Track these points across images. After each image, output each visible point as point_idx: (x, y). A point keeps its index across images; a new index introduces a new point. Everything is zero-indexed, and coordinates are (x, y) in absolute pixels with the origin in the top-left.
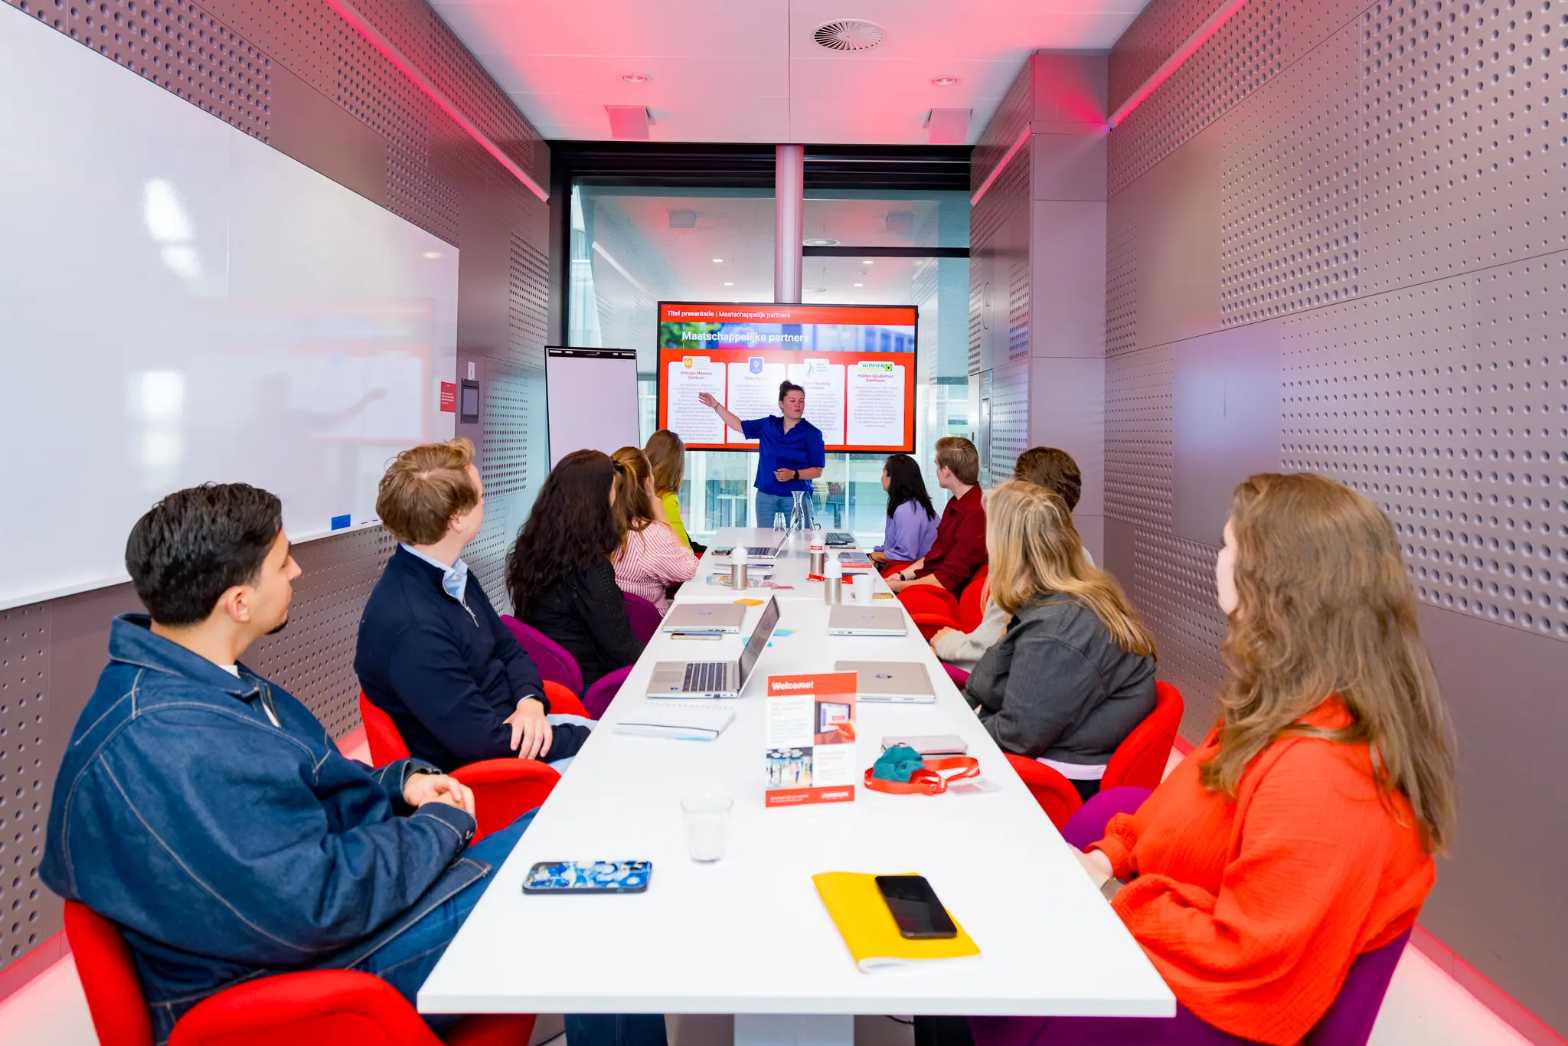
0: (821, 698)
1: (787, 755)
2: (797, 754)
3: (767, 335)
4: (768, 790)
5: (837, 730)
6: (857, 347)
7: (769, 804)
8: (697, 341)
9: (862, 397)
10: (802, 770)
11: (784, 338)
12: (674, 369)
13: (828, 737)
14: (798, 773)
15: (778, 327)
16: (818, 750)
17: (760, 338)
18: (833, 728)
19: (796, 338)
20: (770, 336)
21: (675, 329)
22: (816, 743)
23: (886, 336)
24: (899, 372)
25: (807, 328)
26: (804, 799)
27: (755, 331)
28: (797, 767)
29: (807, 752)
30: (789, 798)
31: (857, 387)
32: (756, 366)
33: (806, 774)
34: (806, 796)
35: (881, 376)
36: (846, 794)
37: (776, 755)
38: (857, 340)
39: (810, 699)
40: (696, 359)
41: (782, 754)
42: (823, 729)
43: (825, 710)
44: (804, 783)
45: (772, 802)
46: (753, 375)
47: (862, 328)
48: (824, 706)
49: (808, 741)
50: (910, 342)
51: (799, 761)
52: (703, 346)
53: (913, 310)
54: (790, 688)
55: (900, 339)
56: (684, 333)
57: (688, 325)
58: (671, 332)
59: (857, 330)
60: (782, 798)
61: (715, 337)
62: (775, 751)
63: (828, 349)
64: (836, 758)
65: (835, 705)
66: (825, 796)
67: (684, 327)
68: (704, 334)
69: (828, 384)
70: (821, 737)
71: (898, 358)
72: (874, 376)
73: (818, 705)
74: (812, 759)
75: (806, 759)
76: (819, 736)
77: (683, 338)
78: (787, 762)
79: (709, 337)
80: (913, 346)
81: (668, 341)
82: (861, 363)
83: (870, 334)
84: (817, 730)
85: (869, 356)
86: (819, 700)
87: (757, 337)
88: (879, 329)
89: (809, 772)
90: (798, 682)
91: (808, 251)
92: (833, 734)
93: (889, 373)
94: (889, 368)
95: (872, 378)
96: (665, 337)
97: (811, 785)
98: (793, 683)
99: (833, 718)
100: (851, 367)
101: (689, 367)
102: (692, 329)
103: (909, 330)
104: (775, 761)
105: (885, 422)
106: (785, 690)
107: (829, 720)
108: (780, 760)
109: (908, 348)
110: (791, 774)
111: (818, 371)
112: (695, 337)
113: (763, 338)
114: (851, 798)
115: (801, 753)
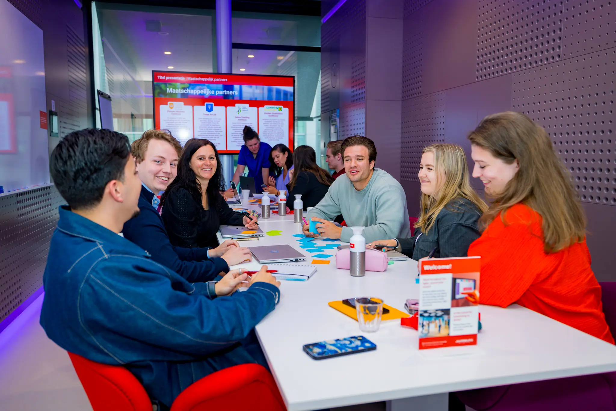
0: (457, 275)
1: (433, 314)
2: (439, 313)
3: (215, 91)
4: (421, 338)
5: (466, 298)
6: (263, 97)
7: (421, 347)
8: (176, 93)
9: (266, 125)
10: (443, 325)
11: (224, 92)
12: (163, 109)
13: (461, 302)
14: (440, 326)
15: (221, 86)
16: (454, 311)
17: (211, 92)
18: (464, 296)
19: (231, 93)
20: (217, 91)
21: (163, 86)
22: (453, 306)
23: (278, 92)
24: (285, 111)
25: (236, 87)
26: (444, 343)
27: (208, 88)
28: (440, 322)
29: (446, 312)
30: (434, 343)
31: (264, 120)
32: (209, 108)
33: (446, 327)
34: (445, 342)
35: (276, 114)
36: (471, 340)
37: (426, 315)
38: (263, 94)
39: (449, 277)
40: (175, 104)
41: (430, 313)
42: (457, 297)
43: (458, 284)
44: (444, 333)
45: (424, 346)
46: (208, 113)
47: (266, 87)
48: (458, 281)
49: (447, 305)
50: (291, 95)
51: (441, 319)
52: (179, 97)
53: (292, 78)
54: (436, 269)
55: (286, 93)
56: (168, 89)
57: (170, 84)
58: (161, 88)
59: (263, 89)
60: (429, 343)
61: (186, 91)
62: (426, 312)
63: (248, 99)
64: (465, 316)
65: (465, 280)
66: (458, 341)
67: (168, 85)
68: (180, 90)
69: (249, 118)
70: (456, 302)
71: (285, 104)
72: (273, 113)
73: (454, 280)
74: (449, 317)
75: (446, 317)
76: (455, 301)
77: (168, 92)
78: (433, 319)
79: (183, 91)
80: (292, 98)
81: (159, 93)
82: (266, 106)
83: (270, 91)
84: (453, 297)
85: (270, 102)
86: (455, 277)
87: (209, 92)
88: (275, 87)
89: (447, 326)
90: (441, 265)
91: (235, 46)
92: (464, 300)
93: (280, 112)
94: (280, 109)
95: (271, 115)
96: (157, 91)
97: (449, 334)
98: (438, 265)
99: (465, 289)
100: (260, 108)
101: (172, 108)
102: (173, 86)
103: (290, 89)
104: (425, 318)
105: (279, 138)
106: (433, 270)
107: (461, 290)
108: (429, 318)
109: (290, 99)
110: (436, 327)
111: (243, 110)
112: (174, 91)
113: (213, 92)
114: (474, 343)
115: (442, 313)
